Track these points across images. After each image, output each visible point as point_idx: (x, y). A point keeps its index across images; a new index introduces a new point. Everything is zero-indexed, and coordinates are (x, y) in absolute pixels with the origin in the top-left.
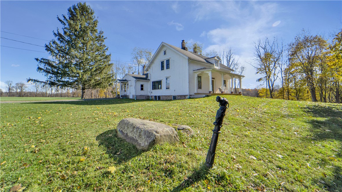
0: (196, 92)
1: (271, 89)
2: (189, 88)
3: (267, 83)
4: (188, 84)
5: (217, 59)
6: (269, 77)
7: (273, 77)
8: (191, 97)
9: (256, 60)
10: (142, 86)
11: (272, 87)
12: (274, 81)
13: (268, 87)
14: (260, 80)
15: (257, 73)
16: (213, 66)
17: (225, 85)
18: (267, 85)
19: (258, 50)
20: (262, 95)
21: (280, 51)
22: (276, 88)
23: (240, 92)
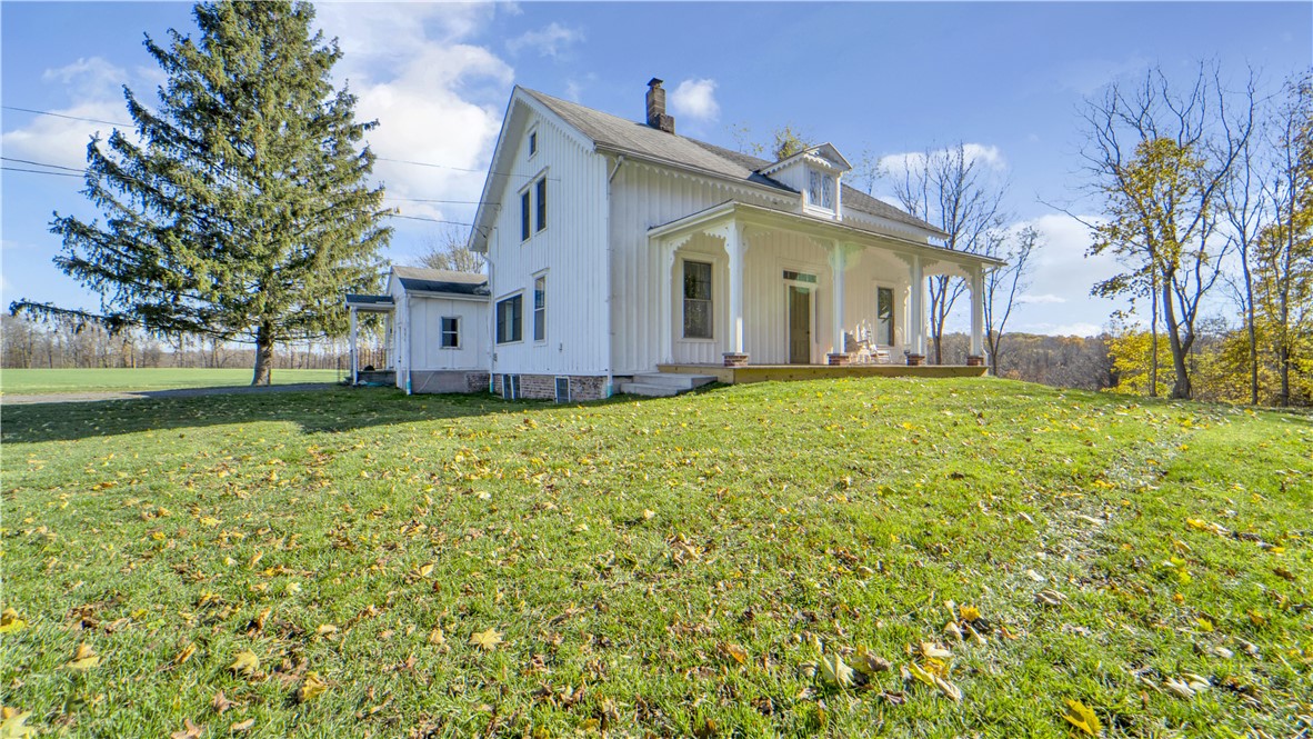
0: (666, 356)
1: (1182, 332)
2: (612, 334)
3: (1155, 305)
4: (605, 308)
5: (820, 160)
6: (1169, 274)
7: (1193, 273)
8: (628, 387)
9: (1095, 189)
10: (451, 324)
11: (1184, 326)
12: (1199, 294)
13: (1162, 328)
14: (1113, 288)
15: (1097, 249)
16: (792, 201)
17: (886, 315)
18: (1155, 314)
19: (1109, 135)
20: (1129, 365)
21: (1236, 134)
22: (1210, 332)
23: (972, 353)
